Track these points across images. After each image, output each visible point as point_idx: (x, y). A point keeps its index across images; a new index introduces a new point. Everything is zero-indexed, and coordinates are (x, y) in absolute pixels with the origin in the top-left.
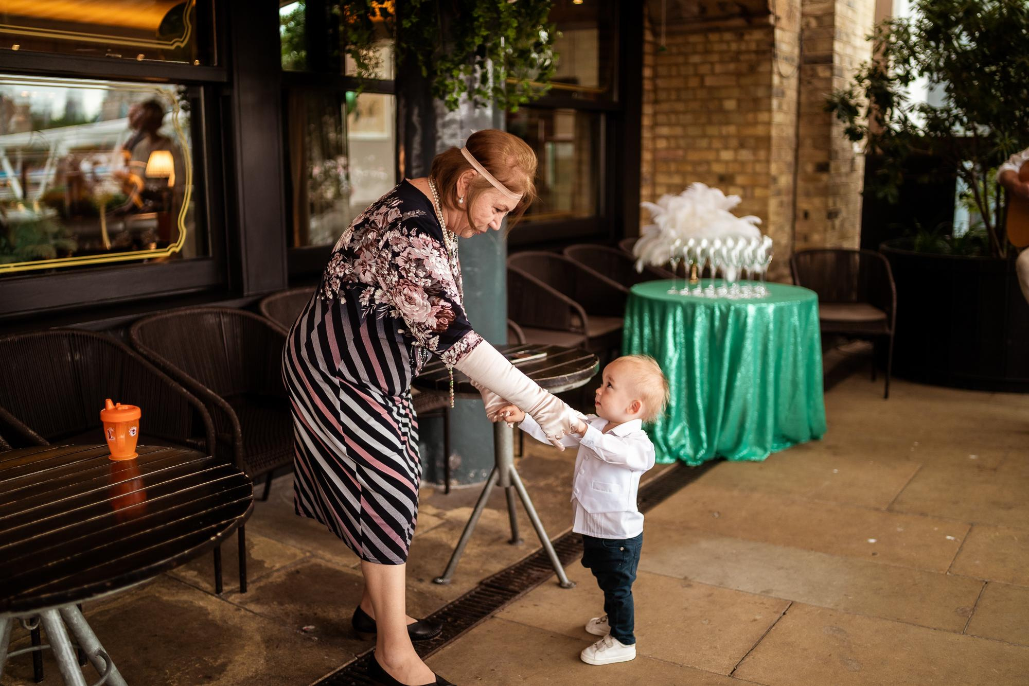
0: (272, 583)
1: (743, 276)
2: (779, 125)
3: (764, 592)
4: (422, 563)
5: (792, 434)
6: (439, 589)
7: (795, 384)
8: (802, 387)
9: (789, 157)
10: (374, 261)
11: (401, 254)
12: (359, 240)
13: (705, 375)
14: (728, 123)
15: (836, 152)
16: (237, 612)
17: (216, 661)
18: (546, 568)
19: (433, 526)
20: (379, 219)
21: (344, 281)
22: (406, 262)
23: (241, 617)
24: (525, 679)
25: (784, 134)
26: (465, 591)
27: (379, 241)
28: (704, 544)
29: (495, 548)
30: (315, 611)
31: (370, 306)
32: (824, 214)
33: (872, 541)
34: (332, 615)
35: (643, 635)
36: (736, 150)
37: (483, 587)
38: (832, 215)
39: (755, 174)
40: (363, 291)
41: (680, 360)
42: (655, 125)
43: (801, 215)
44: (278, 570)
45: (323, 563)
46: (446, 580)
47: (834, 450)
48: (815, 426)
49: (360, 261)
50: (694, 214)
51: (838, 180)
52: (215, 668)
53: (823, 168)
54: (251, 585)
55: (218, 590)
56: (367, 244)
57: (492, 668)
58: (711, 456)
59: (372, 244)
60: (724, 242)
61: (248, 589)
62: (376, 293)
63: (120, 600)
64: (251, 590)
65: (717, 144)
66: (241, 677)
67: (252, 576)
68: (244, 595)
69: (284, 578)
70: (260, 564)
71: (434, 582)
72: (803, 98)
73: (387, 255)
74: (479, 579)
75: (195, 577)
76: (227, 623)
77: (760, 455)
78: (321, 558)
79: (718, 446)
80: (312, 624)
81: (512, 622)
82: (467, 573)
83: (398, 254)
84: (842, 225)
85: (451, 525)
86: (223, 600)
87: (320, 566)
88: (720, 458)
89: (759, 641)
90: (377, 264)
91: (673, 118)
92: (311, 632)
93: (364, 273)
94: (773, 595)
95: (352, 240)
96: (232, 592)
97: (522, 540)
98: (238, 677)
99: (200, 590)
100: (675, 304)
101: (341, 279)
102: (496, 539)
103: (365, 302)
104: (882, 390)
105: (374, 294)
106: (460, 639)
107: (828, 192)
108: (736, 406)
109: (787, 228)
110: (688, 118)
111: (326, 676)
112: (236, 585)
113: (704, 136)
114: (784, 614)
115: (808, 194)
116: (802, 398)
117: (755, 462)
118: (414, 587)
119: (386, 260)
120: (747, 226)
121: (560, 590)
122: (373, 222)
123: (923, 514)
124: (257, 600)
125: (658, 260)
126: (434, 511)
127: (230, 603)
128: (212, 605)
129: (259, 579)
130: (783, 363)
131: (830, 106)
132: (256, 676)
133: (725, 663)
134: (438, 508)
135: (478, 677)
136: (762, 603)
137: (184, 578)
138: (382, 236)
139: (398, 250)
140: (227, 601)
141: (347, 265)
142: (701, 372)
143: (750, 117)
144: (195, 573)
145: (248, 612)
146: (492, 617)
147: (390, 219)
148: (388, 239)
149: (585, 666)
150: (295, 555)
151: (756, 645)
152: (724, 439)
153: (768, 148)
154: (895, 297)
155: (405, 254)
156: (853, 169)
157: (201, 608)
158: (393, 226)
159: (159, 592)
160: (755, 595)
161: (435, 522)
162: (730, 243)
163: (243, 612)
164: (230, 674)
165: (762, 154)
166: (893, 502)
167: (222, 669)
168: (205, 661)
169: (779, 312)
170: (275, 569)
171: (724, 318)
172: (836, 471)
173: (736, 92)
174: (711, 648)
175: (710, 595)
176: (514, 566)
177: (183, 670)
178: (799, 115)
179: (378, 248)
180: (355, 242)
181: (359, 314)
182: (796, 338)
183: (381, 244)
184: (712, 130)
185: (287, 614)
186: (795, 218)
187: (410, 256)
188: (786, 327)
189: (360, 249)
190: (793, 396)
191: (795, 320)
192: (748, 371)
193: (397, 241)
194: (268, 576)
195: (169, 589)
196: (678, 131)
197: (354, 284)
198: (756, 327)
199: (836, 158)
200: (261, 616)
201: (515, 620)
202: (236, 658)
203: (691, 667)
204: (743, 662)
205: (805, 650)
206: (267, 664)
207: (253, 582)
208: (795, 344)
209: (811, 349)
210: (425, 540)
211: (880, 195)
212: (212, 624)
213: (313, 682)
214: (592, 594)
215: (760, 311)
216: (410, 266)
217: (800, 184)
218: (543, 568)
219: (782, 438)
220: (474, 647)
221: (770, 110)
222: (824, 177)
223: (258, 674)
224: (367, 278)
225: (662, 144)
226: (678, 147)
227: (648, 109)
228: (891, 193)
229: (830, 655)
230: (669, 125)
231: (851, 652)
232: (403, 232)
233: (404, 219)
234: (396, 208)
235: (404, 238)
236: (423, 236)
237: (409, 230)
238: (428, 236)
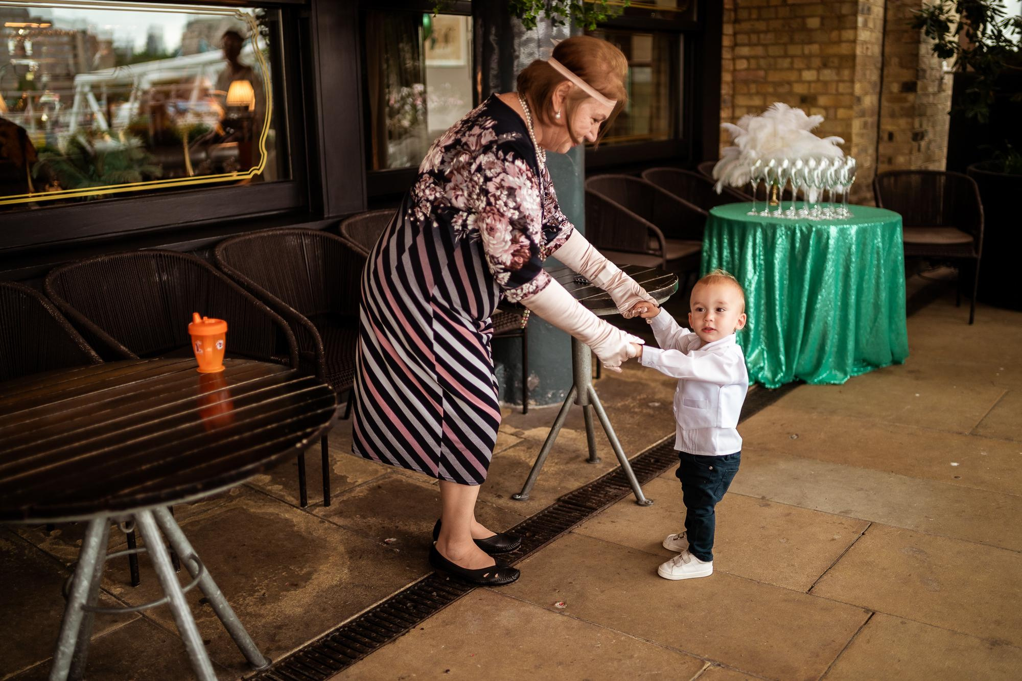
0: (354, 497)
1: (825, 198)
2: (865, 42)
3: (843, 512)
4: (501, 480)
5: (872, 358)
6: (517, 505)
7: (877, 307)
8: (884, 311)
9: (874, 77)
10: (465, 185)
11: (494, 179)
12: (450, 163)
13: (785, 297)
14: (811, 42)
15: (924, 71)
16: (322, 524)
17: (302, 570)
18: (623, 486)
19: (512, 445)
20: (472, 141)
21: (435, 204)
22: (497, 189)
23: (325, 529)
24: (603, 592)
25: (869, 53)
26: (544, 507)
27: (471, 164)
28: (782, 465)
29: (573, 466)
30: (397, 524)
31: (463, 230)
32: (909, 136)
33: (955, 464)
34: (413, 528)
35: (721, 553)
36: (818, 70)
37: (561, 503)
38: (918, 137)
39: (838, 94)
40: (455, 216)
41: (759, 282)
42: (735, 45)
43: (885, 136)
44: (360, 485)
45: (404, 479)
46: (523, 497)
47: (916, 374)
48: (897, 350)
49: (451, 185)
50: (775, 134)
51: (925, 100)
52: (301, 576)
53: (909, 87)
54: (334, 499)
55: (303, 504)
56: (458, 167)
57: (569, 580)
58: (790, 379)
59: (463, 167)
60: (806, 162)
61: (331, 502)
62: (469, 218)
63: (209, 512)
64: (335, 503)
65: (798, 64)
66: (325, 586)
67: (335, 491)
68: (327, 508)
69: (366, 492)
70: (343, 479)
71: (513, 498)
72: (890, 13)
73: (479, 179)
74: (557, 496)
75: (281, 490)
76: (312, 534)
77: (840, 379)
78: (402, 474)
79: (796, 369)
80: (394, 537)
81: (590, 537)
82: (545, 491)
83: (490, 179)
84: (928, 147)
85: (529, 444)
86: (308, 512)
87: (401, 481)
88: (798, 381)
89: (838, 560)
90: (468, 188)
91: (754, 38)
92: (393, 544)
93: (456, 198)
94: (852, 515)
95: (443, 162)
96: (316, 505)
97: (600, 459)
98: (323, 586)
99: (286, 503)
100: (755, 225)
101: (432, 203)
102: (574, 457)
103: (457, 226)
104: (968, 316)
105: (466, 220)
106: (539, 555)
107: (914, 112)
108: (815, 328)
109: (871, 151)
110: (770, 37)
111: (407, 586)
112: (320, 499)
113: (786, 56)
114: (863, 534)
115: (893, 115)
116: (883, 320)
117: (834, 385)
118: (492, 503)
119: (477, 184)
120: (829, 147)
121: (638, 507)
122: (466, 144)
123: (1008, 439)
124: (340, 513)
125: (738, 180)
126: (513, 430)
127: (314, 515)
128: (297, 517)
129: (342, 494)
130: (865, 285)
131: (919, 22)
132: (340, 585)
133: (802, 581)
134: (516, 428)
135: (556, 590)
136: (841, 523)
137: (270, 491)
138: (475, 158)
139: (491, 175)
140: (311, 514)
141: (438, 188)
142: (781, 295)
143: (834, 34)
144: (281, 487)
145: (332, 525)
146: (570, 532)
147: (484, 141)
148: (481, 163)
150: (376, 471)
151: (834, 564)
152: (802, 363)
153: (853, 67)
154: (983, 219)
155: (498, 180)
156: (941, 89)
157: (286, 520)
158: (486, 149)
159: (247, 504)
160: (833, 515)
161: (513, 440)
162: (812, 163)
163: (327, 524)
164: (316, 582)
165: (846, 73)
166: (977, 427)
167: (307, 577)
168: (291, 569)
169: (862, 233)
170: (357, 484)
171: (805, 239)
172: (917, 395)
173: (820, 10)
174: (788, 565)
175: (789, 514)
176: (591, 483)
177: (271, 578)
178: (885, 32)
179: (470, 172)
180: (446, 164)
181: (452, 236)
182: (878, 260)
183: (474, 167)
184: (794, 50)
185: (370, 527)
186: (879, 139)
187: (502, 182)
188: (869, 248)
189: (451, 172)
190: (875, 320)
191: (879, 242)
192: (829, 294)
193: (491, 165)
194: (351, 490)
195: (256, 502)
196: (759, 51)
197: (446, 208)
198: (837, 248)
199: (924, 77)
200: (345, 529)
201: (592, 536)
202: (321, 567)
203: (769, 584)
204: (821, 580)
205: (884, 569)
206: (351, 574)
207: (337, 496)
208: (878, 266)
209: (894, 272)
210: (504, 457)
211: (970, 114)
212: (298, 535)
214: (669, 512)
215: (842, 232)
216: (501, 193)
217: (885, 103)
218: (620, 486)
219: (863, 361)
220: (552, 561)
221: (855, 28)
222: (911, 97)
223: (342, 583)
224: (460, 203)
225: (742, 65)
226: (759, 68)
227: (728, 29)
228: (981, 112)
229: (910, 575)
230: (750, 45)
231: (932, 572)
232: (499, 156)
233: (500, 142)
234: (490, 130)
235: (499, 162)
236: (518, 163)
237: (505, 154)
238: (523, 163)
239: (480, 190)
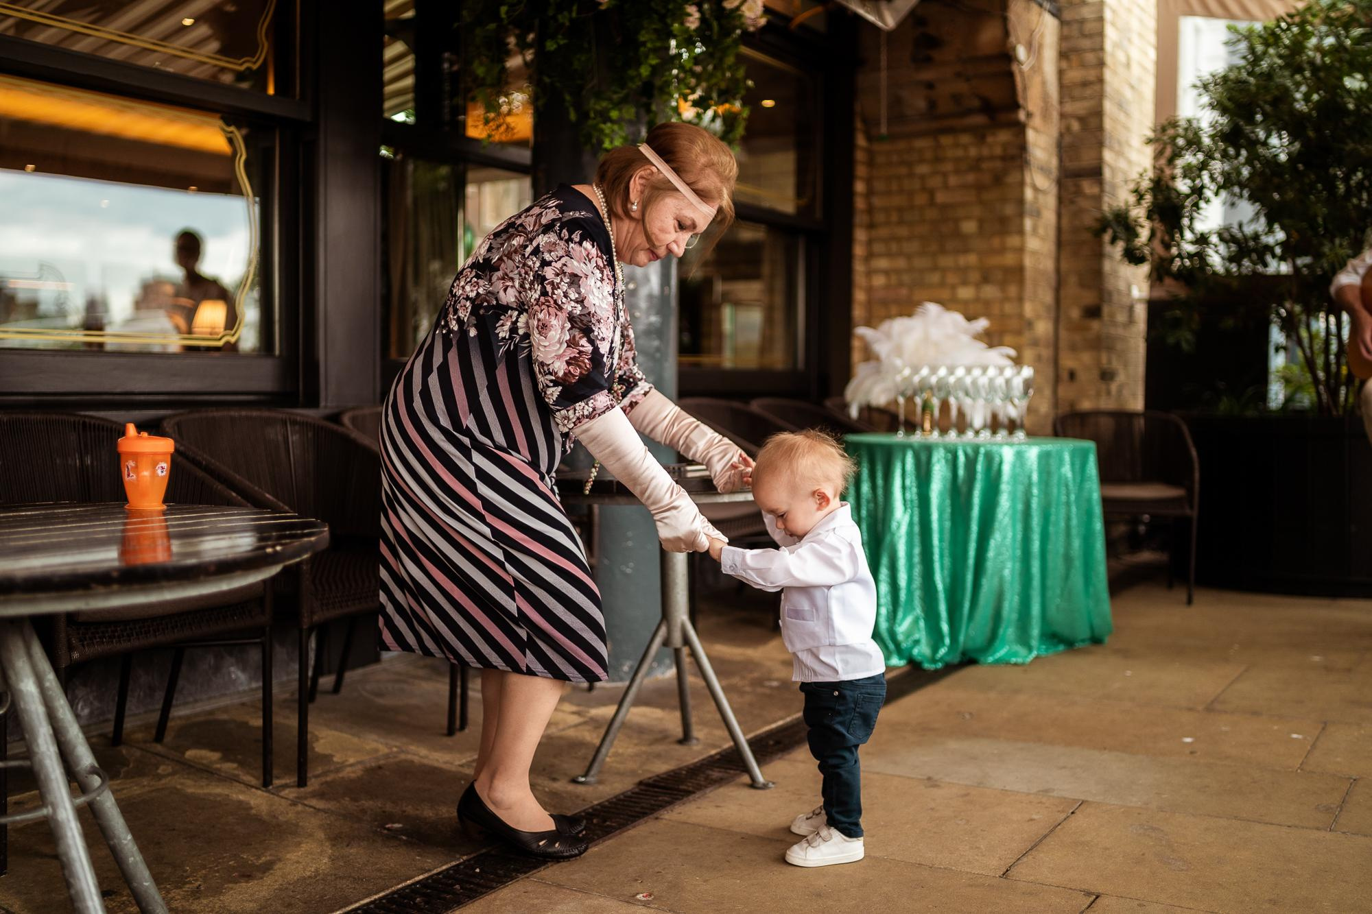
0: (343, 778)
1: (994, 425)
2: (1034, 253)
3: (1043, 791)
4: (556, 761)
5: (1065, 631)
6: (580, 789)
7: (1068, 559)
8: (1078, 563)
9: (1047, 297)
10: (516, 272)
11: (553, 264)
12: (499, 249)
13: (946, 544)
14: (966, 251)
15: (1110, 294)
16: (293, 807)
17: (259, 858)
18: (731, 769)
19: (572, 723)
20: (529, 223)
21: (476, 303)
22: (557, 275)
23: (298, 813)
24: (706, 881)
25: (1041, 267)
26: (618, 792)
27: (526, 246)
28: (953, 745)
29: (659, 748)
30: (404, 809)
31: (511, 338)
32: (1095, 374)
33: (1188, 740)
34: (428, 813)
35: (873, 836)
36: (978, 286)
37: (643, 787)
38: (1106, 376)
39: (1003, 316)
40: (502, 317)
41: (911, 524)
42: (870, 271)
43: (1065, 375)
44: (351, 765)
45: (416, 759)
46: (590, 779)
47: (1125, 653)
48: (1097, 622)
49: (500, 274)
50: (926, 339)
51: (1113, 331)
52: (257, 866)
53: (1093, 312)
54: (313, 780)
55: (266, 783)
56: (509, 252)
57: (657, 869)
58: (955, 659)
59: (516, 252)
60: (969, 370)
61: (309, 783)
62: (519, 320)
63: (125, 791)
64: (313, 784)
65: (952, 279)
66: (294, 877)
67: (315, 770)
68: (302, 789)
69: (360, 773)
70: (327, 758)
71: (574, 781)
72: (1065, 221)
73: (534, 263)
74: (637, 780)
75: (234, 769)
76: (277, 818)
77: (1023, 656)
78: (414, 754)
79: (965, 642)
80: (399, 822)
81: (687, 823)
82: (619, 773)
83: (549, 264)
84: (1120, 391)
85: (594, 723)
86: (273, 794)
87: (412, 762)
88: (968, 660)
89: (1041, 841)
90: (521, 275)
91: (894, 247)
92: (397, 830)
93: (505, 290)
94: (1055, 794)
95: (490, 249)
96: (286, 786)
97: (697, 739)
98: (290, 877)
99: (240, 782)
100: (904, 448)
101: (472, 300)
102: (663, 737)
103: (503, 332)
104: (1184, 597)
105: (517, 321)
106: (610, 841)
107: (1100, 344)
108: (987, 585)
109: (1048, 392)
110: (913, 247)
111: (417, 879)
112: (292, 779)
113: (935, 268)
114: (1073, 813)
115: (1073, 348)
116: (1077, 578)
117: (1016, 664)
118: (544, 787)
119: (531, 270)
121: (753, 791)
122: (521, 225)
123: (1255, 713)
124: (321, 795)
125: (880, 397)
126: (574, 708)
127: (282, 797)
128: (257, 800)
129: (325, 774)
130: (1051, 529)
131: (1101, 226)
132: (316, 877)
133: (993, 864)
134: (579, 705)
135: (637, 880)
136: (1041, 803)
137: (219, 770)
138: (531, 240)
139: (551, 259)
140: (278, 796)
141: (481, 282)
142: (941, 540)
143: (996, 242)
144: (235, 765)
145: (307, 808)
146: (657, 818)
147: (544, 221)
148: (539, 244)
149: (793, 868)
150: (376, 750)
151: (1036, 845)
152: (972, 633)
153: (1021, 281)
154: (1197, 466)
155: (559, 265)
156: (1131, 319)
157: (240, 802)
158: (547, 229)
159: (182, 784)
160: (1028, 794)
161: (575, 719)
162: (976, 372)
163: (300, 808)
164: (279, 873)
165: (1013, 290)
166: (1213, 702)
167: (267, 867)
168: (243, 858)
169: (1044, 458)
170: (348, 763)
171: (971, 464)
172: (1129, 673)
173: (976, 211)
174: (971, 848)
175: (967, 795)
176: (685, 766)
177: (211, 868)
178: (1059, 243)
179: (524, 255)
180: (493, 251)
181: (495, 348)
182: (1068, 495)
183: (529, 250)
184: (946, 261)
185: (364, 811)
186: (1057, 380)
187: (564, 268)
188: (1055, 480)
189: (500, 259)
190: (1067, 577)
191: (1067, 470)
192: (1004, 538)
193: (552, 247)
194: (338, 771)
195: (196, 781)
196: (901, 263)
197: (490, 307)
198: (1014, 477)
199: (1110, 299)
200: (326, 813)
201: (689, 821)
202: (288, 856)
203: (945, 868)
204: (1020, 862)
205: (1106, 849)
206: (333, 864)
207: (317, 776)
208: (1068, 504)
209: (1089, 514)
210: (561, 738)
212: (258, 819)
213: (399, 884)
214: (798, 795)
215: (1019, 456)
216: (562, 280)
217: (1063, 334)
218: (727, 769)
219: (1052, 637)
220: (632, 849)
221: (1021, 232)
222: (1095, 325)
223: (319, 874)
224: (509, 297)
225: (879, 281)
226: (901, 284)
227: (860, 235)
228: (1185, 338)
229: (1143, 854)
230: (889, 255)
231: (1173, 851)
232: (562, 235)
233: (565, 220)
234: (554, 208)
235: (562, 243)
236: (587, 244)
237: (571, 233)
238: (593, 247)
239: (534, 277)
